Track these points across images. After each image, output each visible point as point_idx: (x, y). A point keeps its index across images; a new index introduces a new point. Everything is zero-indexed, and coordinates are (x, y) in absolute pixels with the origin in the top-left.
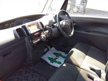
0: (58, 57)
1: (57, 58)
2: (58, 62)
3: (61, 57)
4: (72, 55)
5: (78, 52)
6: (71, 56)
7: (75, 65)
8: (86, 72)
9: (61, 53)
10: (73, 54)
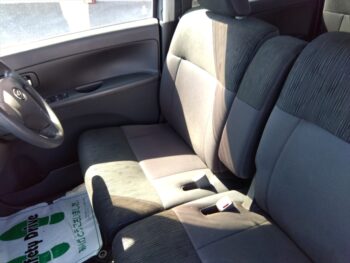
0: (36, 235)
1: (37, 242)
2: (53, 249)
3: (48, 227)
4: (111, 193)
5: (115, 171)
6: (113, 199)
7: (150, 214)
8: (189, 207)
9: (33, 214)
10: (109, 189)
